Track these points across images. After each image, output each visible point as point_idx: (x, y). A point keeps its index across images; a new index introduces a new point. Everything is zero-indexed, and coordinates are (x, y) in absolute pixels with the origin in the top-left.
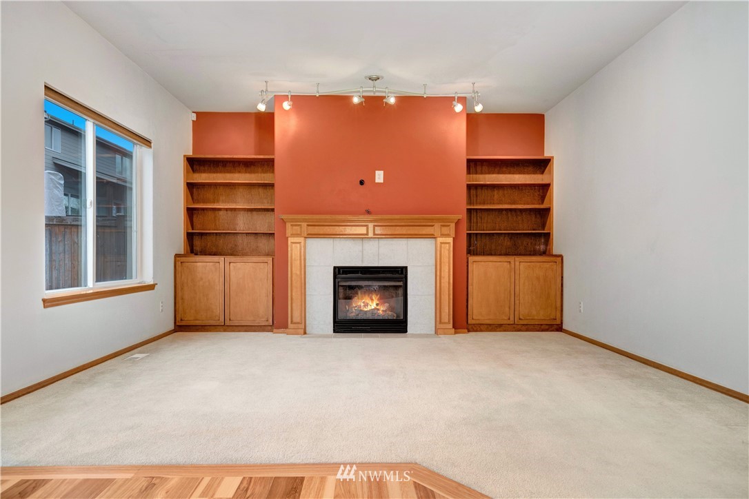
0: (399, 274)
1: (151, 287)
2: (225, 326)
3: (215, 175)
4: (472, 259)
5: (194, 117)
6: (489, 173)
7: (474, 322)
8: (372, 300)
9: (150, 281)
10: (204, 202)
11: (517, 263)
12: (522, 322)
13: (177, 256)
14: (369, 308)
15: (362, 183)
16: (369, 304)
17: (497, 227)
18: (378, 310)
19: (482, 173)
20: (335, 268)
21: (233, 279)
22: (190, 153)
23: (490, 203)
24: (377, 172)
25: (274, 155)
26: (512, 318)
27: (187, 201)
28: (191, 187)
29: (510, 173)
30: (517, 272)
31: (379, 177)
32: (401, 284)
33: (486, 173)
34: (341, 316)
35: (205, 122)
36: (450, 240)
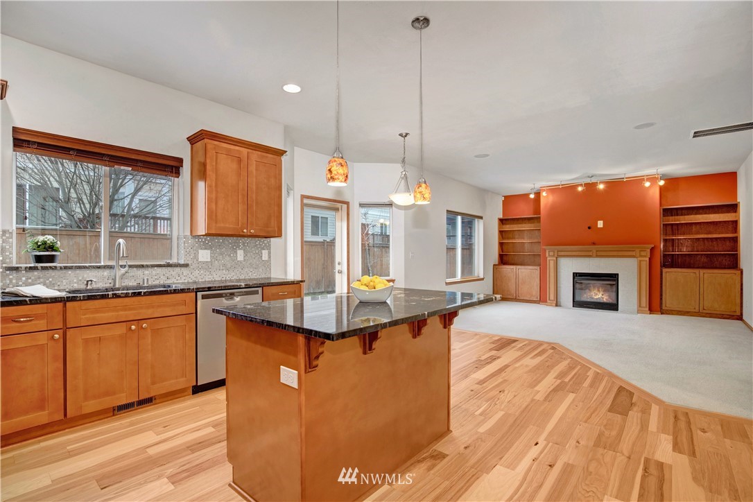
0: (613, 278)
1: (482, 279)
2: (516, 299)
3: (512, 226)
4: (665, 270)
5: (503, 198)
6: (688, 215)
7: (666, 308)
8: (599, 291)
9: (482, 276)
10: (508, 239)
11: (702, 274)
12: (705, 311)
13: (494, 265)
14: (597, 297)
15: (589, 228)
16: (598, 295)
17: (695, 249)
18: (603, 298)
19: (682, 215)
20: (574, 273)
21: (520, 277)
22: (501, 217)
23: (689, 234)
24: (599, 222)
25: (540, 214)
26: (697, 308)
27: (499, 238)
28: (501, 232)
29: (706, 213)
30: (702, 279)
31: (600, 224)
32: (614, 283)
33: (685, 215)
34: (577, 299)
35: (509, 200)
36: (648, 259)
